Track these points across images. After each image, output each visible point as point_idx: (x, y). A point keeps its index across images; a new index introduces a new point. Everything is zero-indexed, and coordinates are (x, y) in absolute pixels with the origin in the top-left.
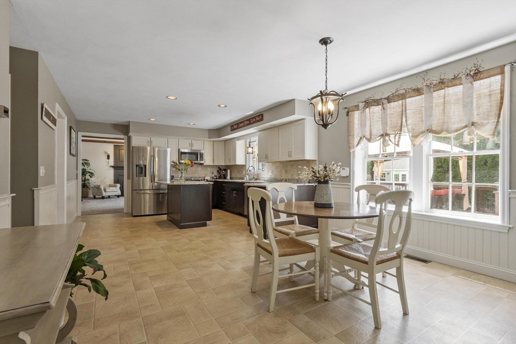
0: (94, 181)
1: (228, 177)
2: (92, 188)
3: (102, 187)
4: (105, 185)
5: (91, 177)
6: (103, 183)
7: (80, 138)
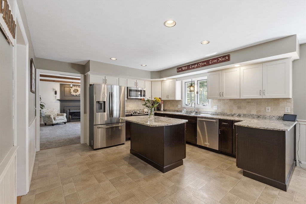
0: (45, 112)
1: (162, 109)
2: (43, 117)
3: (52, 117)
4: (54, 115)
5: (42, 109)
6: (52, 113)
7: (39, 78)
